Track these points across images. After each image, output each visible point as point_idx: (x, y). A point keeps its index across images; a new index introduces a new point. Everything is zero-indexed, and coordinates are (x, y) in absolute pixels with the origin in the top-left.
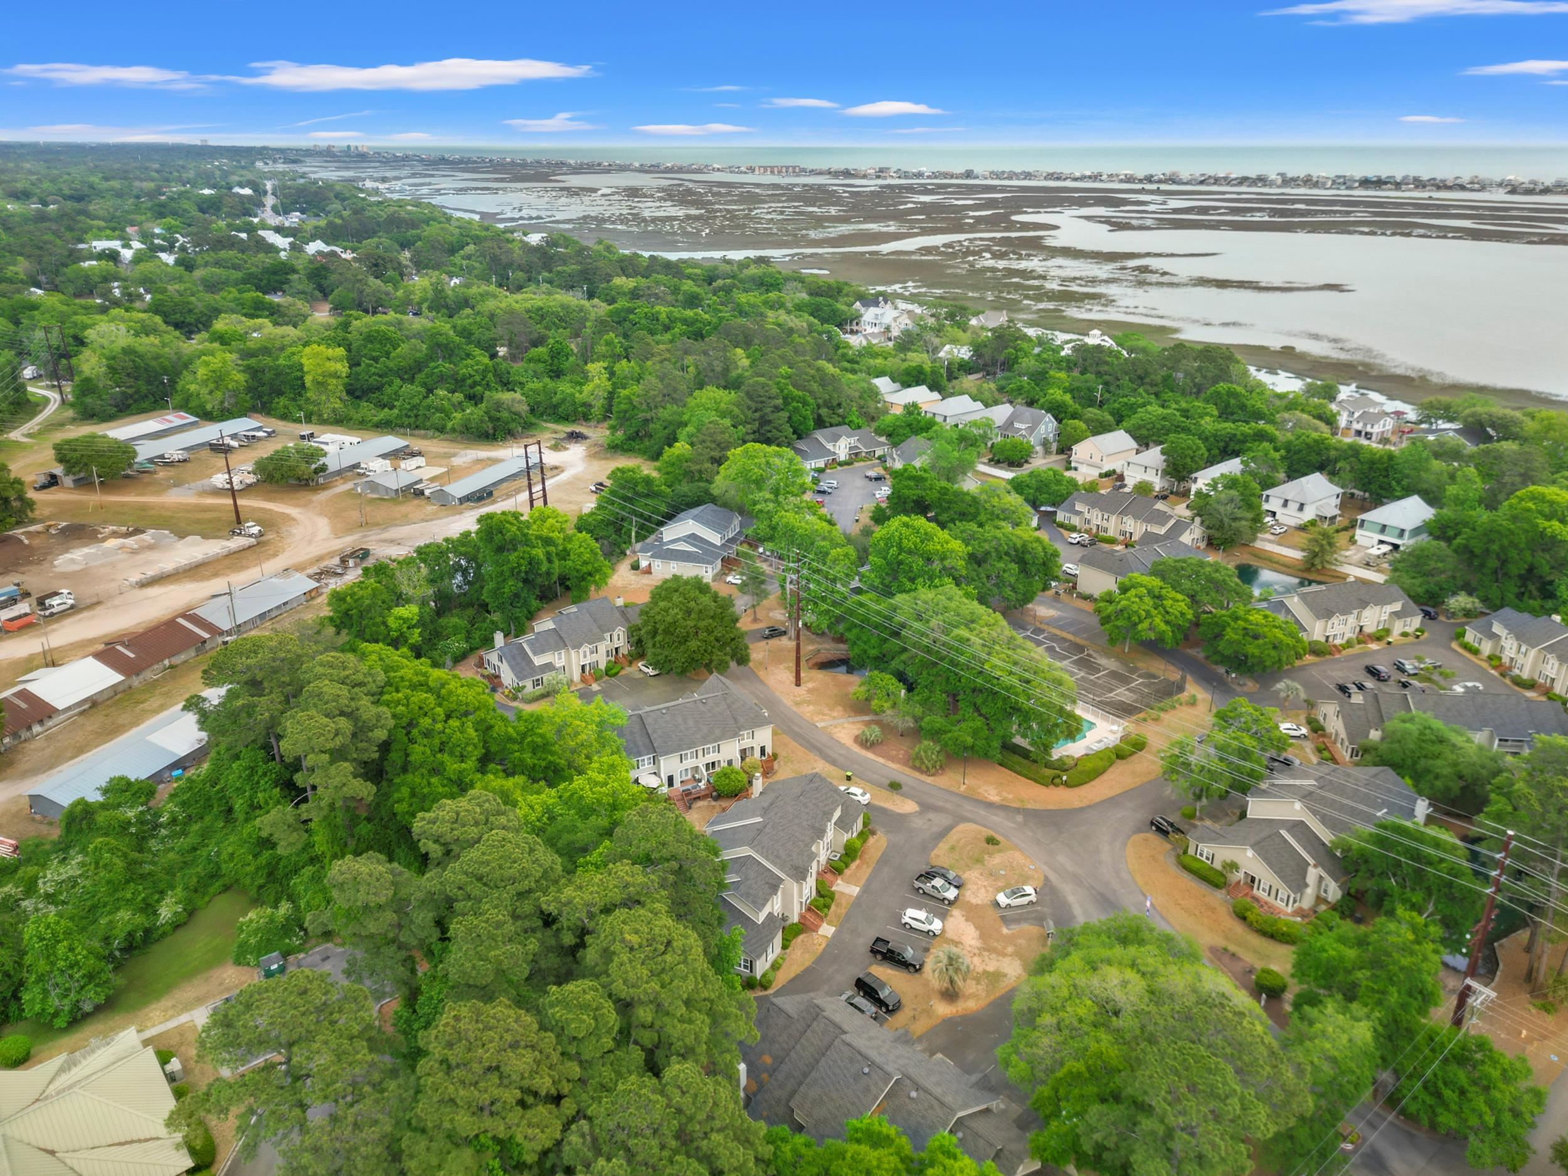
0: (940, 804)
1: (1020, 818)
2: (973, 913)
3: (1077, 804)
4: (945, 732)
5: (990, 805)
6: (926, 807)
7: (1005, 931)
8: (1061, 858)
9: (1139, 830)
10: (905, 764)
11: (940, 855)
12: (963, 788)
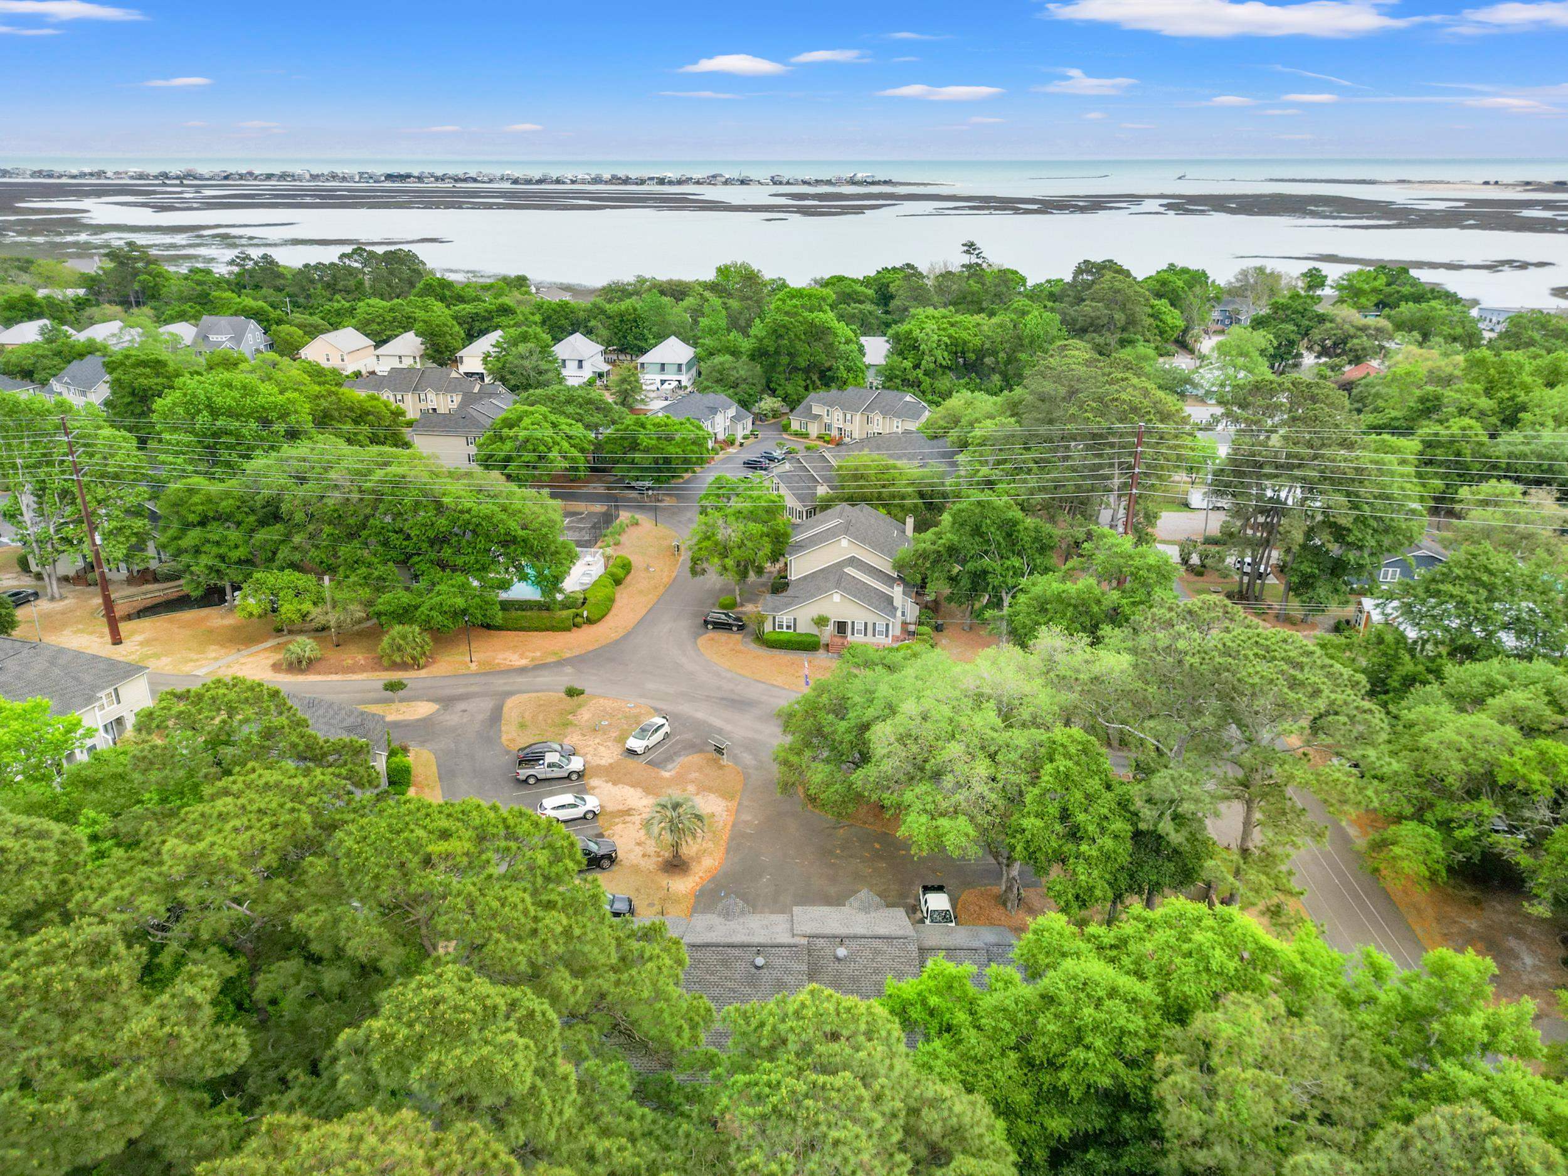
0: (461, 691)
1: (569, 669)
2: (613, 774)
3: (614, 636)
4: (416, 607)
5: (522, 670)
6: (447, 702)
7: (666, 774)
8: (650, 686)
9: (697, 636)
10: (374, 669)
11: (513, 737)
12: (473, 666)
